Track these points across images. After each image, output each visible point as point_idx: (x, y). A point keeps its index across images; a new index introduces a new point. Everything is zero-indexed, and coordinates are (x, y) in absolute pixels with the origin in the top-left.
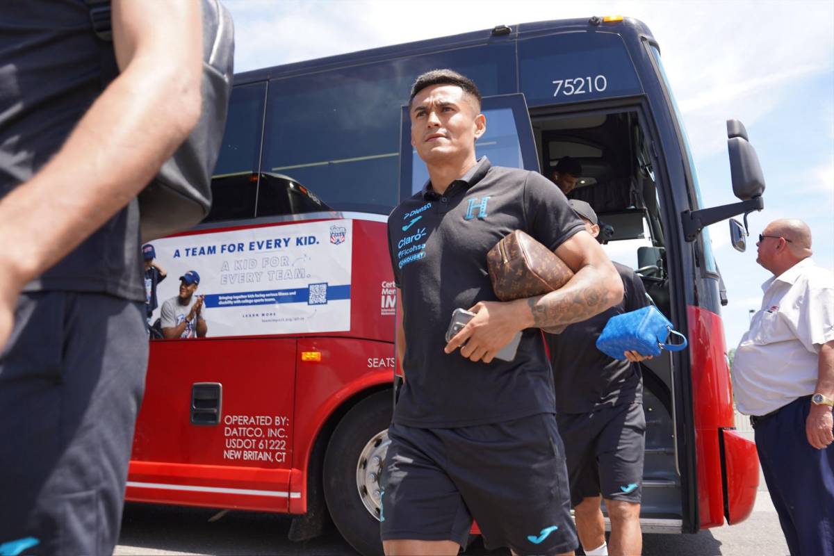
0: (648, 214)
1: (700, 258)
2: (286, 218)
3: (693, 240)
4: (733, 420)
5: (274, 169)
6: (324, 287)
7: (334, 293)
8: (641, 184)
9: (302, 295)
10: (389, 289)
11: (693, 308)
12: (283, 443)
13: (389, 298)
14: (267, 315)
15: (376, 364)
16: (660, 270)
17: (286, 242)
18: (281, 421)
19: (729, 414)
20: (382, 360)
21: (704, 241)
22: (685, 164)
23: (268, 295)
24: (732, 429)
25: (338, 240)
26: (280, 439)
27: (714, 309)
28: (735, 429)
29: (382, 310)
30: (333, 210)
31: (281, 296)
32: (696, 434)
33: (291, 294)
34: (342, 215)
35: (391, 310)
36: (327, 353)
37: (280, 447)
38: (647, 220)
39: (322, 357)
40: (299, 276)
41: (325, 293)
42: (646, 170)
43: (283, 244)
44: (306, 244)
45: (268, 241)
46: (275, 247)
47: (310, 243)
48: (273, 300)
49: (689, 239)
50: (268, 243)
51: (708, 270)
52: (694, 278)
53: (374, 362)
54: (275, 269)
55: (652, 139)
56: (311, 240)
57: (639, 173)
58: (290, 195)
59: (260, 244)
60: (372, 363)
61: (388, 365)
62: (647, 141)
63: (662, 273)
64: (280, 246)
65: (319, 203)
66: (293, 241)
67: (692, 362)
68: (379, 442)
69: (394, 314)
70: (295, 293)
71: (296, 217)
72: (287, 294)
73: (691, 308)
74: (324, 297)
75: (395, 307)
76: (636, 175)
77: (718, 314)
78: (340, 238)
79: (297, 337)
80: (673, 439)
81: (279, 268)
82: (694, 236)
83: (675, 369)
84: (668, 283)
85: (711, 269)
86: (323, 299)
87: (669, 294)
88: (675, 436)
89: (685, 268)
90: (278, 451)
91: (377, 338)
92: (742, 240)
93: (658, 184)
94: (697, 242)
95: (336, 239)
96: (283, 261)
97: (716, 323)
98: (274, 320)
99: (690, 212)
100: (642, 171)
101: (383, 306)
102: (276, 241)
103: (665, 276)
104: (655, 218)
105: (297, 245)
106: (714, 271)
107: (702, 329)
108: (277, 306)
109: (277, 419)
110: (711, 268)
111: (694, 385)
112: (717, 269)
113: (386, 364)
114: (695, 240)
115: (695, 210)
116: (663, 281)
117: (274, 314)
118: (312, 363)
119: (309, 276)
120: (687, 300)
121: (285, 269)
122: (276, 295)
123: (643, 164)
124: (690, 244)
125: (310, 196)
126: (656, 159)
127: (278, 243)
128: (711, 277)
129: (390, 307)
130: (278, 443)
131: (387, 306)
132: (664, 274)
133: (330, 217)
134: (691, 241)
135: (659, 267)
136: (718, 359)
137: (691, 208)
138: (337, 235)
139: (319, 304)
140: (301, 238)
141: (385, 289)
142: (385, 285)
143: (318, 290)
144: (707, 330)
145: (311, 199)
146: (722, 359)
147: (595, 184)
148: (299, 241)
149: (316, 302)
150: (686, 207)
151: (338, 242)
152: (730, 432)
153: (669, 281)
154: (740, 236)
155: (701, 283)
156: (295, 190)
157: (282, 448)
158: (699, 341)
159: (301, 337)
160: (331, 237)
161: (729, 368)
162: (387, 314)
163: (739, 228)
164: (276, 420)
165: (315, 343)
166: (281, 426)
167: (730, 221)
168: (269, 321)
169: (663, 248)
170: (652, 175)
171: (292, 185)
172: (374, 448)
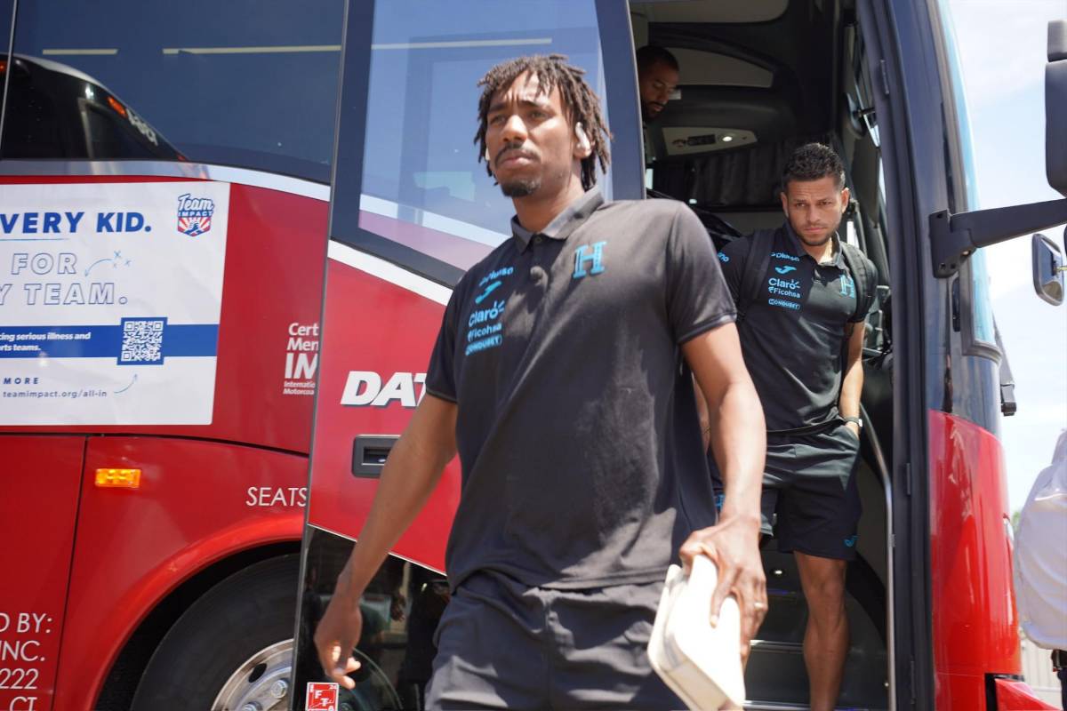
0: (859, 214)
1: (961, 314)
2: (75, 167)
3: (952, 274)
4: (1018, 662)
5: (46, 52)
6: (159, 326)
7: (179, 340)
8: (850, 150)
9: (104, 342)
10: (305, 339)
11: (941, 416)
12: (32, 674)
13: (303, 358)
14: (18, 381)
15: (265, 500)
16: (876, 333)
17: (74, 221)
18: (32, 621)
19: (1010, 644)
20: (280, 491)
21: (975, 278)
22: (948, 114)
23: (21, 337)
24: (1016, 678)
25: (196, 227)
26: (26, 666)
27: (985, 422)
28: (1023, 680)
29: (286, 384)
30: (186, 161)
31: (51, 342)
32: (937, 684)
33: (78, 337)
34: (206, 172)
35: (307, 385)
36: (154, 473)
37: (24, 683)
38: (856, 226)
39: (144, 480)
40: (101, 299)
41: (160, 340)
42: (862, 121)
43: (64, 224)
44: (119, 229)
45: (27, 216)
46: (46, 230)
47: (129, 229)
48: (36, 348)
49: (942, 272)
50: (29, 220)
51: (979, 339)
52: (948, 352)
53: (262, 495)
54: (44, 280)
55: (882, 56)
56: (133, 222)
57: (848, 127)
58: (84, 114)
59: (9, 220)
60: (258, 496)
61: (292, 504)
62: (871, 61)
63: (880, 339)
64: (56, 230)
65: (153, 139)
66: (89, 221)
67: (934, 528)
68: (258, 671)
69: (312, 393)
70: (88, 336)
71: (97, 167)
72: (69, 337)
73: (935, 417)
74: (156, 349)
75: (315, 378)
76: (840, 130)
77: (993, 433)
78: (199, 222)
79: (88, 435)
80: (886, 691)
81: (53, 277)
82: (953, 267)
83: (896, 539)
84: (891, 361)
85: (984, 338)
86: (152, 353)
87: (892, 385)
88: (892, 685)
89: (929, 332)
90: (18, 693)
91: (271, 442)
92: (1056, 279)
93: (885, 151)
94: (957, 280)
95: (190, 223)
96: (63, 264)
97: (989, 452)
98: (33, 394)
99: (950, 215)
100: (854, 122)
101: (288, 375)
102: (48, 216)
103: (886, 346)
104: (872, 224)
105: (99, 230)
106: (991, 341)
107: (956, 457)
108: (43, 362)
109: (23, 620)
110: (985, 336)
111: (936, 576)
112: (997, 336)
113: (288, 500)
114: (956, 276)
115: (960, 212)
116: (882, 357)
117: (36, 381)
118: (120, 492)
119: (123, 301)
120: (930, 399)
121: (66, 280)
122: (42, 337)
123: (858, 107)
124: (943, 283)
125: (133, 122)
126: (887, 98)
127: (52, 222)
128: (981, 353)
129: (302, 379)
130: (19, 674)
131: (297, 376)
132: (885, 339)
133: (180, 175)
134: (947, 276)
135: (875, 325)
136: (989, 528)
137: (952, 207)
138: (195, 214)
139: (143, 362)
140: (110, 215)
141: (296, 338)
142: (295, 329)
143: (142, 333)
144: (968, 462)
145: (136, 129)
146: (998, 527)
147: (751, 146)
148: (103, 222)
149: (137, 358)
150: (941, 205)
151: (194, 231)
152: (1012, 684)
153: (893, 358)
154: (1054, 273)
155: (960, 366)
156: (98, 105)
157: (27, 687)
158: (949, 482)
159: (99, 435)
160: (180, 218)
161: (1012, 547)
162: (295, 392)
163: (1052, 254)
164: (21, 622)
165: (129, 448)
166: (31, 634)
167: (1034, 240)
168: (22, 394)
169: (886, 287)
170: (874, 133)
171: (89, 93)
172: (247, 683)
